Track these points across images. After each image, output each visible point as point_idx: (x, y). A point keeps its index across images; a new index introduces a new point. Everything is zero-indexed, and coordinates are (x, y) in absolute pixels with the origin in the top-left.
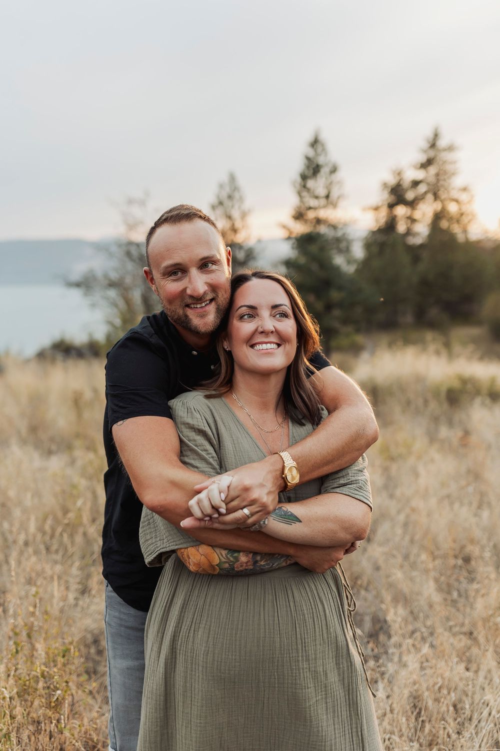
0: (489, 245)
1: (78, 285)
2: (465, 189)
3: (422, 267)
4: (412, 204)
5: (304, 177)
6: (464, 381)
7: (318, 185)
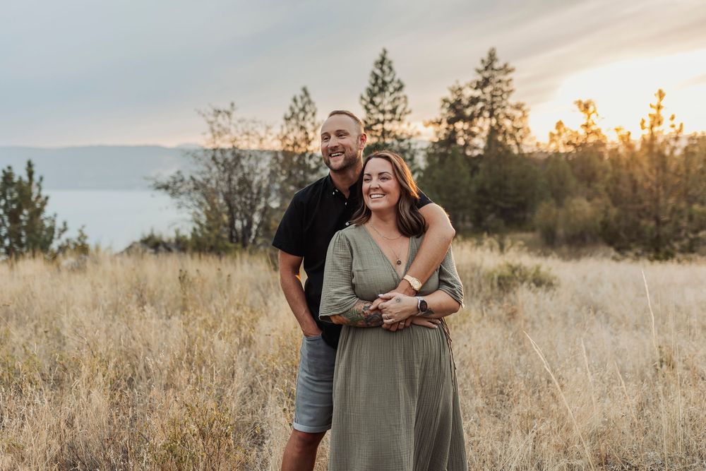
0: (542, 157)
1: (166, 187)
2: (518, 107)
3: (479, 177)
4: (470, 119)
5: (372, 94)
6: (513, 270)
7: (385, 101)
